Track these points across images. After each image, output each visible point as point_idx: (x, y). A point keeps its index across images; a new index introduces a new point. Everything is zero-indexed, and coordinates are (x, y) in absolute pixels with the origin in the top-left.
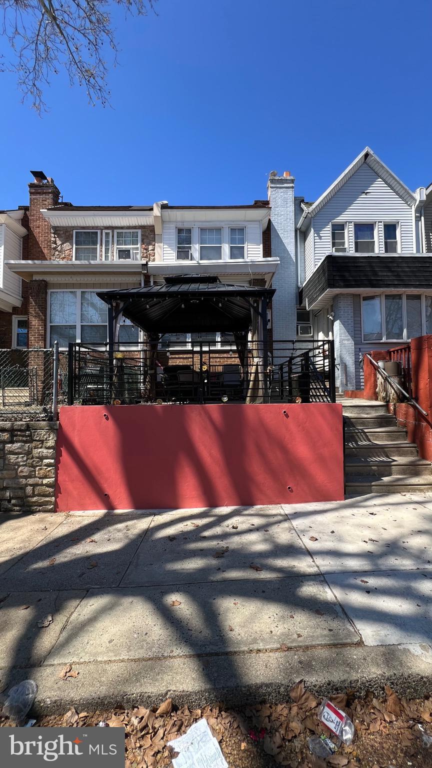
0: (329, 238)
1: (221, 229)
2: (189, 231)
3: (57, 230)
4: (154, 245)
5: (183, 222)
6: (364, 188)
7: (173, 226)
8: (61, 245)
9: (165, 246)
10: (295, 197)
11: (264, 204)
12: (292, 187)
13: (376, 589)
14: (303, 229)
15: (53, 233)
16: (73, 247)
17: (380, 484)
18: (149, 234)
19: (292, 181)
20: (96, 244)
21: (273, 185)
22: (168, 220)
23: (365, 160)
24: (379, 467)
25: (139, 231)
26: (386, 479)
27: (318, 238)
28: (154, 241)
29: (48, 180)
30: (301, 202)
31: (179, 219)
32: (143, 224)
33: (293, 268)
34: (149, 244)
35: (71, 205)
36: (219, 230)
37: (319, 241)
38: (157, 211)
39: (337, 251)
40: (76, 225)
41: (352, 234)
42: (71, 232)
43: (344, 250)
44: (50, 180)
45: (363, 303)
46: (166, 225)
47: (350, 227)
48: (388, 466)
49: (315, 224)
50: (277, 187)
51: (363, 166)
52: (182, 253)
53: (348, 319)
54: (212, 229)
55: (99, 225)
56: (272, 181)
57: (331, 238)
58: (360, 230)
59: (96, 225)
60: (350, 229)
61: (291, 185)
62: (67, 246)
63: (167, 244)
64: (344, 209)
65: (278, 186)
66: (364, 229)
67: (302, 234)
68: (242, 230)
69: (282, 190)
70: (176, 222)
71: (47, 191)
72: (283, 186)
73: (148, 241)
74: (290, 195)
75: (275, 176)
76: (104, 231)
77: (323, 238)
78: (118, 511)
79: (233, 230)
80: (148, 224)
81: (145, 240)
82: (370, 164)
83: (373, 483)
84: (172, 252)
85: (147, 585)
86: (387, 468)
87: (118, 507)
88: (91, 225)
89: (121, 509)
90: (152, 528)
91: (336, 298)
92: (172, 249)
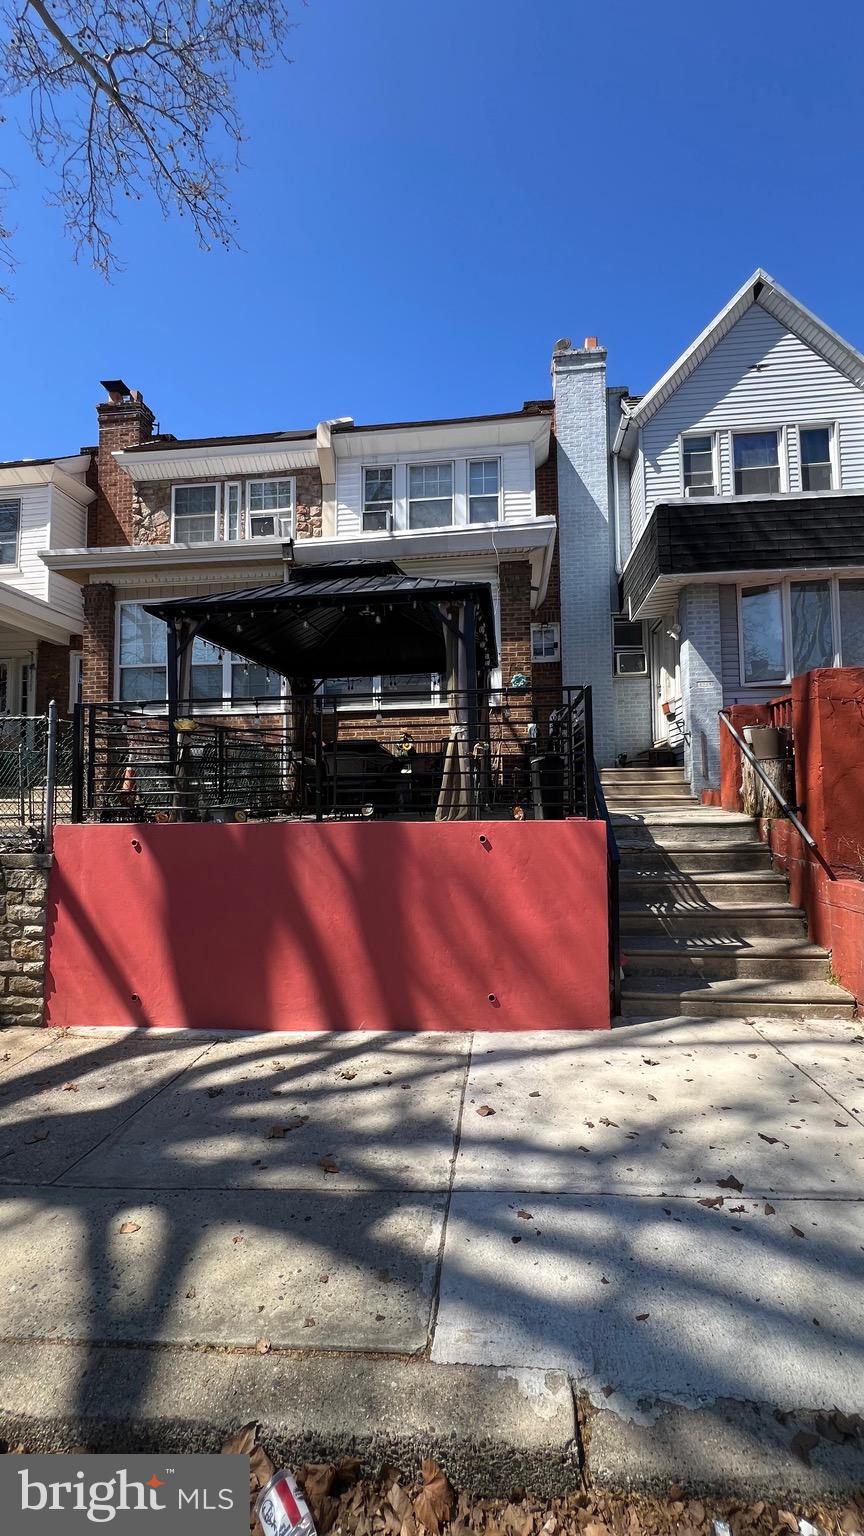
0: (677, 467)
1: (450, 466)
2: (387, 473)
3: (143, 488)
4: (321, 505)
5: (375, 456)
6: (753, 357)
7: (356, 465)
8: (150, 515)
9: (340, 507)
10: (608, 389)
11: (544, 408)
12: (602, 369)
13: (539, 1233)
14: (626, 452)
15: (137, 495)
16: (170, 518)
17: (699, 996)
18: (310, 483)
19: (602, 356)
20: (213, 510)
21: (561, 368)
22: (346, 454)
23: (756, 298)
24: (709, 960)
25: (293, 480)
26: (716, 986)
27: (652, 469)
28: (321, 497)
29: (131, 397)
30: (621, 397)
31: (368, 450)
32: (299, 466)
33: (604, 536)
34: (311, 504)
35: (173, 439)
36: (447, 467)
37: (655, 475)
38: (323, 439)
39: (693, 493)
40: (176, 476)
41: (729, 456)
42: (168, 491)
43: (710, 491)
44: (134, 395)
45: (744, 603)
46: (343, 465)
47: (723, 441)
48: (729, 957)
49: (647, 440)
50: (570, 372)
51: (752, 310)
52: (373, 517)
53: (708, 638)
54: (433, 467)
55: (218, 473)
56: (560, 360)
57: (680, 467)
58: (747, 448)
59: (213, 474)
60: (723, 447)
61: (598, 364)
62: (160, 517)
63: (344, 501)
64: (711, 406)
65: (571, 368)
66: (755, 444)
67: (621, 463)
68: (493, 464)
69: (580, 376)
70: (363, 457)
71: (130, 416)
72: (582, 367)
73: (309, 497)
74: (597, 385)
75: (566, 348)
76: (228, 484)
77: (663, 468)
78: (156, 1031)
79: (475, 465)
80: (309, 464)
81: (303, 497)
82: (767, 304)
83: (684, 995)
84: (355, 516)
85: (105, 1185)
86: (726, 962)
87: (156, 1021)
88: (202, 474)
89: (161, 1026)
90: (196, 1069)
91: (683, 592)
92: (355, 511)
